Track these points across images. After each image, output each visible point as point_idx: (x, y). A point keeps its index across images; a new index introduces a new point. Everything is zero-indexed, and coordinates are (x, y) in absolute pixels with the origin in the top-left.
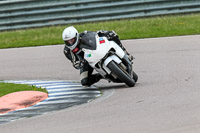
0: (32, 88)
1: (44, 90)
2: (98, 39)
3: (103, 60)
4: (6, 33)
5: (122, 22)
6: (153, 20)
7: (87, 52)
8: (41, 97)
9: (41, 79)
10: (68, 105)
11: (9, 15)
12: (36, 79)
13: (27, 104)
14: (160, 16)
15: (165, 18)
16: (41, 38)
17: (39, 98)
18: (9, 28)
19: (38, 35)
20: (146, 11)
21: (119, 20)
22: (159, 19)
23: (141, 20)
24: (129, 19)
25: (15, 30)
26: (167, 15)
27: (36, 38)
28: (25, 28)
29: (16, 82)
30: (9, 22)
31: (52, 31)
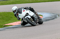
2: (23, 10)
3: (25, 17)
7: (19, 14)
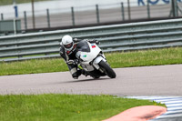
0: (153, 103)
1: (164, 105)
4: (129, 53)
7: (82, 54)
8: (161, 111)
9: (161, 95)
11: (131, 36)
12: (156, 95)
13: (148, 117)
16: (161, 57)
17: (159, 113)
19: (158, 55)
25: (137, 50)
27: (157, 58)
28: (146, 49)
29: (138, 98)
30: (132, 43)
31: (171, 52)
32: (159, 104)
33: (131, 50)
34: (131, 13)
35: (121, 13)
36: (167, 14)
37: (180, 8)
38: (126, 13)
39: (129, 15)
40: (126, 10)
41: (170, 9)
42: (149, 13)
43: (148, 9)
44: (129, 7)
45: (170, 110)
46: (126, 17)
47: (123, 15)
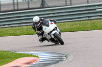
0: (31, 55)
1: (37, 57)
2: (50, 22)
4: (17, 27)
5: (77, 22)
6: (92, 21)
8: (36, 60)
9: (35, 51)
10: (49, 64)
11: (19, 18)
12: (33, 51)
13: (28, 63)
14: (96, 19)
15: (98, 20)
17: (34, 61)
18: (19, 25)
20: (89, 17)
21: (75, 21)
22: (95, 21)
23: (86, 21)
24: (80, 21)
25: (22, 26)
26: (100, 19)
28: (27, 25)
29: (23, 52)
30: (19, 22)
32: (35, 56)
33: (18, 26)
34: (19, 5)
35: (13, 6)
36: (39, 6)
37: (47, 2)
38: (16, 6)
39: (18, 6)
40: (16, 4)
41: (41, 3)
42: (28, 5)
43: (28, 3)
44: (17, 3)
45: (41, 59)
46: (16, 8)
47: (14, 7)
